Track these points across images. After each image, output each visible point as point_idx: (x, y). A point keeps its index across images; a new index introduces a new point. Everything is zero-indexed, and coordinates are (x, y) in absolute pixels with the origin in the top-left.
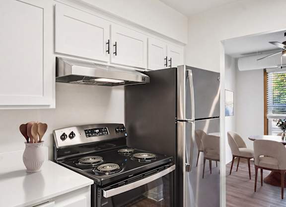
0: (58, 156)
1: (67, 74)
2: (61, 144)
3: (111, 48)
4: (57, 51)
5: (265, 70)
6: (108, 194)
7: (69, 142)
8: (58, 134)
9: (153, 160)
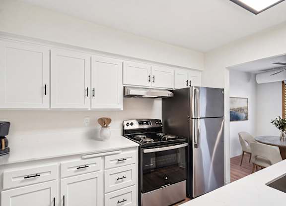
0: (125, 134)
1: (128, 94)
2: (126, 128)
3: (151, 79)
4: (124, 83)
5: (283, 82)
6: (146, 151)
7: (130, 127)
8: (125, 123)
9: (173, 139)
